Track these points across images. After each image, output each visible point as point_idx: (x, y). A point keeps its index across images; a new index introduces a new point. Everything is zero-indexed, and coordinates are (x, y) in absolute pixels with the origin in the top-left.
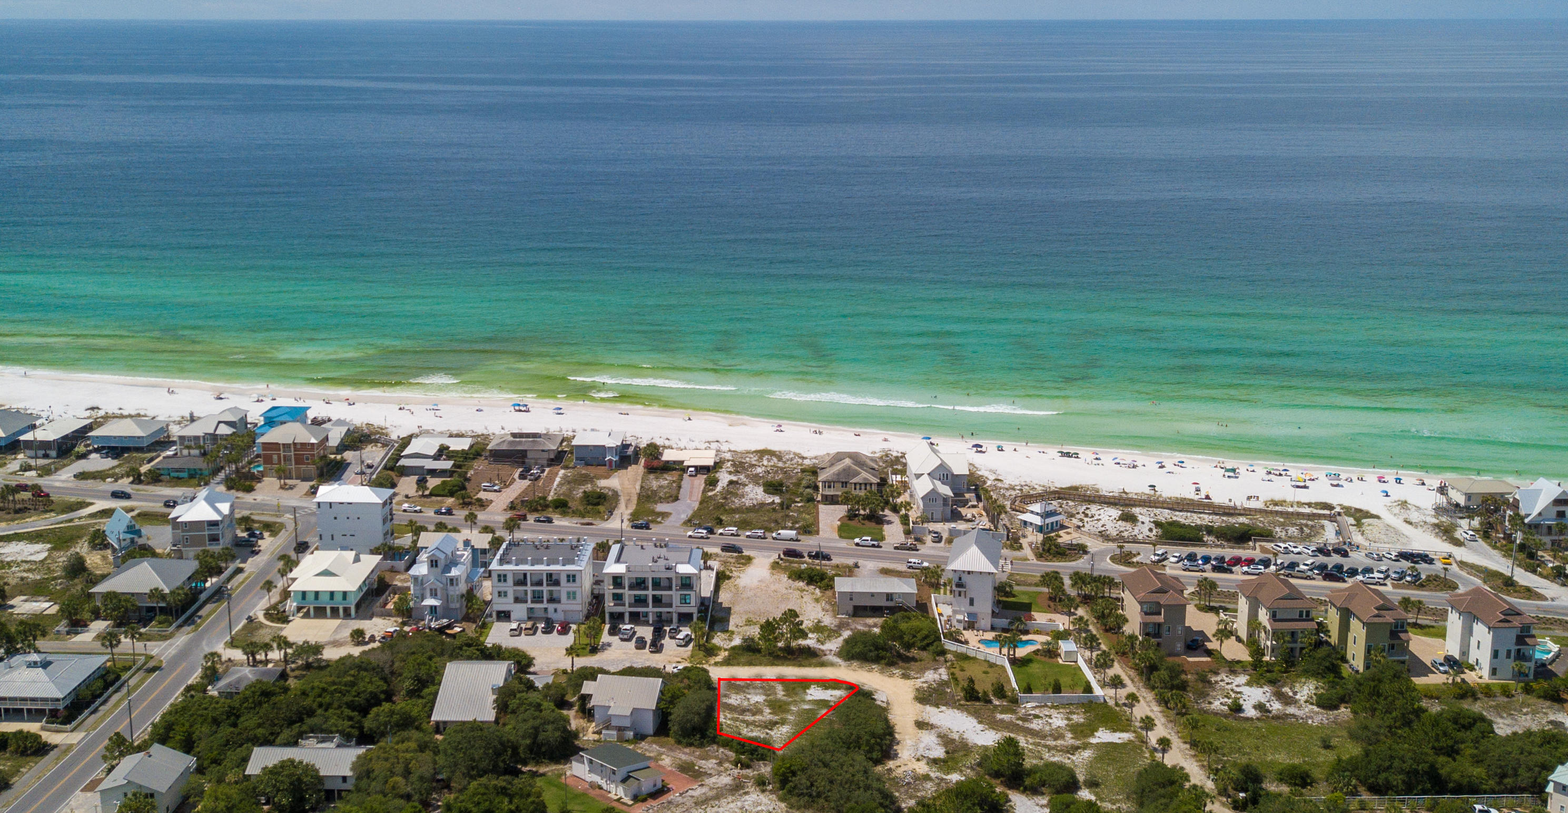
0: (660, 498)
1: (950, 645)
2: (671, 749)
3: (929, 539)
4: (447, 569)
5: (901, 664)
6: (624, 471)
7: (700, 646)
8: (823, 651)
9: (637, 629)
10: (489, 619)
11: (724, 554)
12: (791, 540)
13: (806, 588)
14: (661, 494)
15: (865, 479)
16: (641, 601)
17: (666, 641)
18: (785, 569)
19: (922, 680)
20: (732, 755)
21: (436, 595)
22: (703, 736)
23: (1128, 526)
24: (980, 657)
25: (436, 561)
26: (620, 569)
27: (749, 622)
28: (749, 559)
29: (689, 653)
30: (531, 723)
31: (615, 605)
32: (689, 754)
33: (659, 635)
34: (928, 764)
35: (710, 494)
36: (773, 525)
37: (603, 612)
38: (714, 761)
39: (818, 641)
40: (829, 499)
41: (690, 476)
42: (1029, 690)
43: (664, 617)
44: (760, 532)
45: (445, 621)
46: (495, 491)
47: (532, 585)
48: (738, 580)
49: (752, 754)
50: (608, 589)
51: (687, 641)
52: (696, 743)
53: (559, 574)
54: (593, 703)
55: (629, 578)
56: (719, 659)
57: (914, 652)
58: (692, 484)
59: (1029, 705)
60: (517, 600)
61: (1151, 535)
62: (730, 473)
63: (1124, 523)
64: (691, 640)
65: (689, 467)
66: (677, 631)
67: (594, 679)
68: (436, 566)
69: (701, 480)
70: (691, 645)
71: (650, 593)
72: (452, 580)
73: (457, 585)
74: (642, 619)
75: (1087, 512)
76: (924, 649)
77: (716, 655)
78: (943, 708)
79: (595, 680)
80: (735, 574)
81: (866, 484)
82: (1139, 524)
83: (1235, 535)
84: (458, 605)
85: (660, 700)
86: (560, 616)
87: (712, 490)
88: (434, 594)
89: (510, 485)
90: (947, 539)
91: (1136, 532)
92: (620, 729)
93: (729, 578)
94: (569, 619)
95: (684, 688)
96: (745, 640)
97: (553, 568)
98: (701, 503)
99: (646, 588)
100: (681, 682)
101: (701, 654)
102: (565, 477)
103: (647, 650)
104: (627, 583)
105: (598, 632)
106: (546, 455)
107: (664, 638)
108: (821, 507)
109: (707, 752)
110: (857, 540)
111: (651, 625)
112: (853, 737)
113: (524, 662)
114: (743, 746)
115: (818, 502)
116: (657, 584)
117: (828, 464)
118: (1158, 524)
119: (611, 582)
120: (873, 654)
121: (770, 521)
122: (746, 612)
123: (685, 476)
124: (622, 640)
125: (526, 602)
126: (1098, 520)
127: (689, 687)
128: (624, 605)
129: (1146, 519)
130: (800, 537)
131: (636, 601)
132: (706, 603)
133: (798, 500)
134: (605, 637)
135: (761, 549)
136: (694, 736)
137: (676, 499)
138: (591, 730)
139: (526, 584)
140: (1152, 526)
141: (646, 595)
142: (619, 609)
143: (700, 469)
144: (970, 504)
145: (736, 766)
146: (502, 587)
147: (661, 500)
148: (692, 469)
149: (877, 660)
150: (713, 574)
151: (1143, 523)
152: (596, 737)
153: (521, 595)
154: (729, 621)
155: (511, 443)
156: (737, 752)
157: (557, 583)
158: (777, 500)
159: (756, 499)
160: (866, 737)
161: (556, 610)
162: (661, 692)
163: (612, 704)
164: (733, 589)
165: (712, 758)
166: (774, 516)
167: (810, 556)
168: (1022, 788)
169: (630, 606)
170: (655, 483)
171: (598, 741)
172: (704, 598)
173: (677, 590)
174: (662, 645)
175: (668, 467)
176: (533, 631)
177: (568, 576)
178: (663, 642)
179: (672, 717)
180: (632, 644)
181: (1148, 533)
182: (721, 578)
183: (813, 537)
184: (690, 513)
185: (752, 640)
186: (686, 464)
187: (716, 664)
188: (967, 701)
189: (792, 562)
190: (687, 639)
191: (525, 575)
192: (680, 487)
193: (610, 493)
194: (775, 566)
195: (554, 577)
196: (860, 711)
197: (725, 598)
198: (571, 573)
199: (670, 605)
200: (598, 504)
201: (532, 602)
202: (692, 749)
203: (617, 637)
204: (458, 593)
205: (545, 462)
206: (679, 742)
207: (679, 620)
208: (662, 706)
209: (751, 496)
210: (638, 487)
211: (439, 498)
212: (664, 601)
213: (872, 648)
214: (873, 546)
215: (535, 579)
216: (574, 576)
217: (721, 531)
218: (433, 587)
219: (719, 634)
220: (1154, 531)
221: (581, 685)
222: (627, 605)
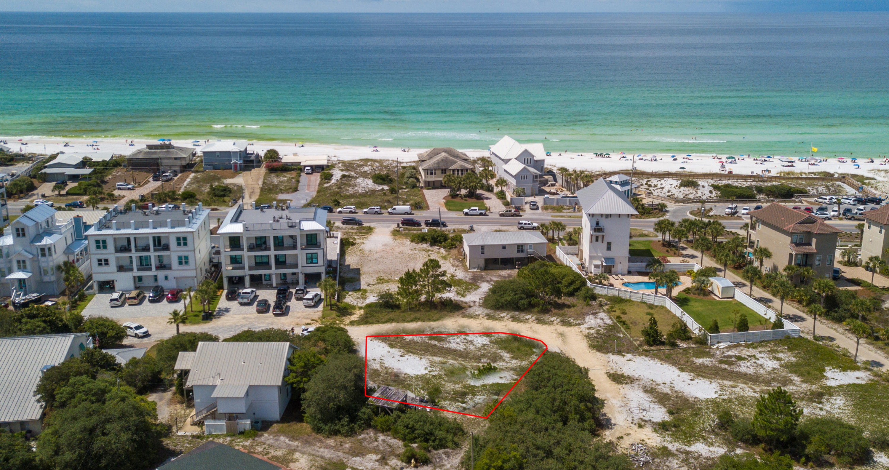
0: (281, 190)
1: (599, 291)
2: (307, 443)
3: (527, 207)
4: (39, 237)
5: (554, 311)
6: (248, 172)
7: (331, 305)
8: (466, 303)
9: (259, 292)
10: (91, 291)
11: (345, 226)
12: (406, 213)
13: (430, 248)
14: (282, 187)
15: (461, 166)
16: (262, 263)
17: (293, 303)
18: (406, 236)
19: (586, 326)
20: (397, 443)
21: (25, 267)
22: (353, 419)
23: (691, 190)
24: (636, 298)
25: (23, 230)
26: (237, 228)
27: (381, 281)
28: (370, 230)
29: (320, 314)
30: (83, 422)
31: (234, 269)
32: (336, 448)
33: (284, 297)
34: (655, 431)
35: (326, 185)
36: (386, 204)
37: (221, 278)
38: (374, 457)
39: (458, 294)
40: (431, 184)
41: (307, 174)
42: (715, 329)
43: (289, 279)
44: (377, 209)
45: (34, 296)
46: (129, 189)
47: (137, 251)
48: (362, 246)
49: (427, 440)
50: (226, 253)
51: (317, 302)
52: (344, 430)
53: (168, 237)
54: (190, 382)
55: (248, 238)
56: (354, 318)
57: (565, 299)
58: (310, 181)
59: (722, 345)
60: (121, 268)
61: (712, 196)
62: (342, 170)
63: (686, 189)
64: (320, 300)
65: (305, 166)
66: (304, 291)
67: (193, 348)
68: (24, 235)
69: (316, 178)
70: (321, 307)
71: (272, 253)
72: (43, 250)
73: (50, 255)
74: (264, 282)
75: (649, 183)
76: (571, 294)
77: (351, 314)
78: (629, 356)
79: (194, 350)
80: (358, 241)
81: (462, 170)
82: (700, 187)
83: (783, 192)
84: (53, 278)
85: (287, 372)
86: (171, 284)
87: (328, 183)
88: (22, 265)
89: (143, 185)
90: (542, 207)
91: (699, 194)
92: (232, 417)
93: (353, 244)
94: (182, 287)
95: (320, 353)
96: (382, 296)
97: (159, 230)
98: (319, 192)
99: (268, 249)
100: (315, 345)
101: (334, 314)
102: (195, 178)
103: (270, 314)
104: (245, 244)
105: (213, 299)
106: (178, 162)
107: (290, 300)
108: (426, 192)
109: (361, 442)
110: (466, 210)
111: (274, 288)
112: (557, 403)
113: (111, 333)
114: (413, 430)
115: (422, 188)
116: (279, 243)
117: (427, 158)
118: (716, 187)
119: (228, 243)
120: (525, 302)
121: (383, 201)
122: (376, 272)
123: (302, 174)
124: (242, 304)
125: (132, 270)
126: (663, 188)
127: (326, 352)
128: (243, 268)
129: (706, 184)
130: (413, 212)
131: (256, 263)
132: (334, 265)
133: (404, 187)
134: (223, 303)
135: (379, 221)
136: (340, 419)
137: (296, 190)
138: (189, 420)
139: (130, 251)
140: (711, 188)
141: (268, 256)
142: (238, 273)
143: (315, 169)
144: (549, 183)
145: (409, 462)
146: (102, 254)
147: (282, 191)
148: (309, 168)
149: (529, 308)
150: (338, 241)
151: (703, 187)
152: (196, 430)
153: (126, 263)
154: (359, 280)
155: (146, 153)
156: (404, 439)
157: (166, 248)
158: (386, 188)
159: (368, 188)
160: (574, 402)
161: (166, 278)
162: (290, 360)
163: (218, 382)
164: (358, 253)
165: (370, 452)
166: (386, 198)
167: (427, 223)
168: (803, 459)
169: (250, 268)
170: (275, 180)
171: (198, 437)
172: (331, 261)
173: (302, 249)
174: (288, 308)
175: (286, 168)
176: (139, 300)
177: (178, 239)
178: (288, 304)
179: (307, 395)
180: (253, 308)
181: (710, 195)
182: (345, 244)
183: (425, 211)
184: (309, 199)
185: (390, 296)
186: (302, 164)
187: (352, 323)
188: (650, 345)
189: (410, 230)
190: (316, 299)
191: (129, 240)
192: (298, 181)
193: (235, 188)
194: (396, 233)
195: (163, 242)
196: (554, 368)
197: (351, 260)
198: (181, 235)
199: (296, 266)
200: (224, 196)
201: (139, 270)
202: (339, 438)
203: (236, 302)
204: (51, 264)
205: (178, 169)
206: (318, 430)
207: (306, 282)
208: (291, 378)
209: (363, 185)
210: (260, 183)
211: (75, 197)
212: (288, 262)
213: (522, 295)
214: (481, 214)
215: (141, 244)
216: (185, 239)
217: (340, 209)
218: (21, 258)
219: (350, 293)
220: (714, 193)
221: (174, 359)
222: (247, 267)
